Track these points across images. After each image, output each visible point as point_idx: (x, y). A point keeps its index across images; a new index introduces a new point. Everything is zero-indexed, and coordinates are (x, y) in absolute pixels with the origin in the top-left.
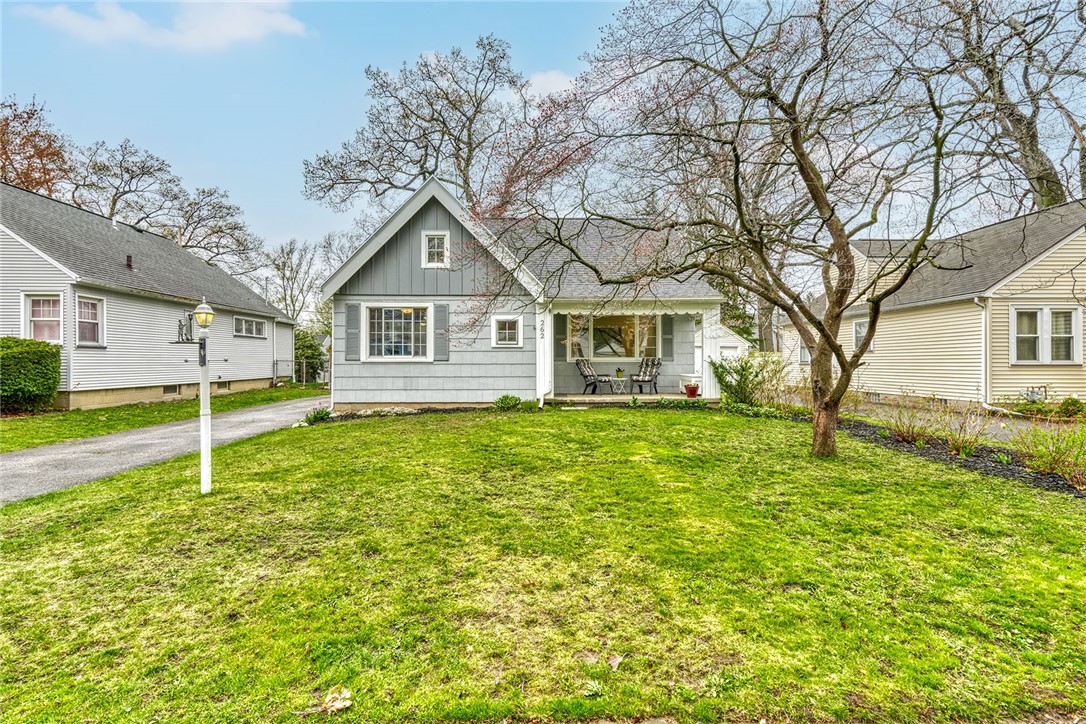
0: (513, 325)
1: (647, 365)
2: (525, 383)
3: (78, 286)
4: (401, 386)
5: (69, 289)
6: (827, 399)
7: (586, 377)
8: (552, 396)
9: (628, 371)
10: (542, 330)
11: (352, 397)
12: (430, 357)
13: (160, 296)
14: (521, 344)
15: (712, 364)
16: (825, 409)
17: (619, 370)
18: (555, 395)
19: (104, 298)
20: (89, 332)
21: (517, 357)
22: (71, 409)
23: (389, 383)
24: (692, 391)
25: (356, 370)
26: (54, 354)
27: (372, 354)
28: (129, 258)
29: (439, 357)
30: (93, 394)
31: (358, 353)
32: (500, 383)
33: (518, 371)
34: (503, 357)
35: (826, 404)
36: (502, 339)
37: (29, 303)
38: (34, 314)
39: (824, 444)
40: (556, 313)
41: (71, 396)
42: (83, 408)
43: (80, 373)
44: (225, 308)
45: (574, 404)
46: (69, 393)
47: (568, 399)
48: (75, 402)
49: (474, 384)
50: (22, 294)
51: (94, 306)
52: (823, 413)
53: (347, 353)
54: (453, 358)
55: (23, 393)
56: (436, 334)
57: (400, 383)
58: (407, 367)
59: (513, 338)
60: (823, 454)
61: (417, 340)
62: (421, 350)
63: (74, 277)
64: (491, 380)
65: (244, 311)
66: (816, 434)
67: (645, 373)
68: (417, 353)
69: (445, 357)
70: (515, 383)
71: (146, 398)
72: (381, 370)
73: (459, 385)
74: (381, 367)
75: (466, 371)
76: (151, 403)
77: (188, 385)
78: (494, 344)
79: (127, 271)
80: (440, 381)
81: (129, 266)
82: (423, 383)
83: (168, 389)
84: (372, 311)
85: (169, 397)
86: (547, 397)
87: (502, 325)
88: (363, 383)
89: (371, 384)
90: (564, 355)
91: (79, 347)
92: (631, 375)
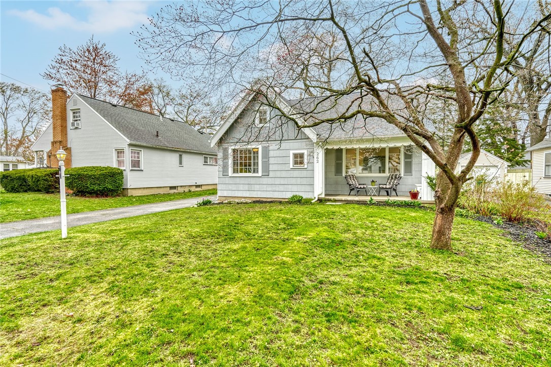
0: (302, 156)
1: (392, 178)
2: (308, 188)
3: (130, 145)
4: (247, 189)
5: (127, 146)
6: (443, 205)
7: (350, 185)
8: (323, 196)
9: (379, 181)
10: (317, 158)
11: (225, 194)
12: (260, 174)
13: (166, 148)
14: (306, 167)
15: (429, 178)
16: (441, 213)
17: (373, 181)
18: (326, 195)
19: (142, 150)
20: (136, 164)
21: (304, 173)
22: (129, 195)
23: (241, 187)
24: (415, 195)
25: (227, 180)
26: (121, 173)
27: (234, 172)
28: (157, 132)
29: (264, 174)
30: (138, 190)
31: (228, 172)
32: (295, 188)
33: (305, 181)
34: (296, 173)
35: (441, 209)
36: (296, 163)
37: (116, 153)
38: (118, 157)
39: (438, 239)
40: (325, 148)
41: (129, 190)
42: (134, 195)
43: (132, 180)
44: (197, 152)
45: (335, 201)
46: (128, 189)
47: (332, 198)
48: (130, 193)
49: (281, 188)
50: (114, 149)
51: (138, 153)
52: (440, 216)
53: (223, 172)
54: (271, 174)
55: (107, 189)
56: (263, 162)
57: (246, 187)
58: (249, 179)
59: (302, 163)
60: (437, 247)
61: (254, 165)
62: (256, 171)
63: (128, 141)
64: (290, 186)
65: (207, 153)
66: (434, 231)
67: (390, 183)
68: (254, 172)
69: (267, 174)
70: (303, 188)
71: (162, 191)
72: (238, 180)
73: (274, 189)
74: (238, 179)
75: (278, 181)
76: (164, 194)
77: (181, 186)
78: (291, 167)
79: (155, 138)
80: (265, 186)
81: (157, 136)
82: (257, 187)
83: (171, 188)
84: (234, 151)
85: (172, 191)
86: (320, 196)
87: (296, 156)
88: (230, 187)
89: (234, 187)
90: (341, 172)
91: (131, 170)
92: (380, 184)
